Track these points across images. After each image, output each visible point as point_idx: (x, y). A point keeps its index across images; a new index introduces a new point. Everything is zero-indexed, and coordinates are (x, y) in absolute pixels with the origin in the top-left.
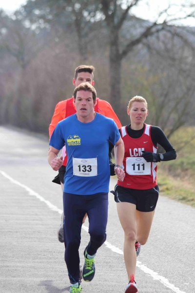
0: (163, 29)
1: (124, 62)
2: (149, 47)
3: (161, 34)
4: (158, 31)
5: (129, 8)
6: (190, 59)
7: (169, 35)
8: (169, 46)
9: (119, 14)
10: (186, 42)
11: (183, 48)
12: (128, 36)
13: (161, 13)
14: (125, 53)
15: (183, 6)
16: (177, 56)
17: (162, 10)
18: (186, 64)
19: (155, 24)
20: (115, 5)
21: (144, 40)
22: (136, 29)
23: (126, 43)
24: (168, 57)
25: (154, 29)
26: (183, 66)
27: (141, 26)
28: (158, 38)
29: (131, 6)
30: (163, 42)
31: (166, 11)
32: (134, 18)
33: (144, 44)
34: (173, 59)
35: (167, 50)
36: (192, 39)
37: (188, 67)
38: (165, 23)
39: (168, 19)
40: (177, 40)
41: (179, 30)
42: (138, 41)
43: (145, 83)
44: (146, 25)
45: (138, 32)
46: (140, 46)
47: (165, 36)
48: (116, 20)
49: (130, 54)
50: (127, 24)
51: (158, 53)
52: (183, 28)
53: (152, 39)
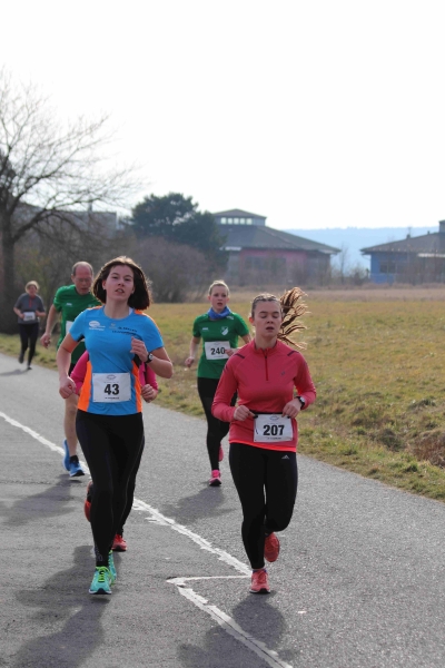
0: (52, 214)
1: (16, 245)
2: (39, 231)
3: (50, 219)
4: (47, 216)
5: (20, 195)
6: (78, 242)
7: (58, 220)
8: (59, 230)
9: (10, 200)
10: (74, 226)
11: (71, 233)
12: (20, 221)
13: (50, 200)
14: (17, 237)
15: (71, 193)
16: (66, 239)
17: (50, 196)
18: (75, 246)
19: (45, 210)
20: (7, 193)
21: (35, 225)
22: (26, 214)
23: (18, 228)
24: (57, 240)
25: (43, 215)
26: (71, 248)
27: (32, 212)
28: (48, 223)
29: (23, 193)
30: (53, 226)
31: (54, 198)
32: (25, 204)
33: (35, 229)
34: (62, 242)
35: (57, 234)
36: (78, 223)
37: (76, 249)
38: (54, 208)
39: (57, 205)
40: (66, 225)
41: (67, 215)
42: (28, 226)
43: (37, 264)
44: (36, 210)
45: (28, 217)
46: (31, 230)
47: (54, 220)
48: (8, 207)
49: (22, 238)
50: (18, 211)
51: (48, 236)
52: (71, 213)
53: (42, 224)
